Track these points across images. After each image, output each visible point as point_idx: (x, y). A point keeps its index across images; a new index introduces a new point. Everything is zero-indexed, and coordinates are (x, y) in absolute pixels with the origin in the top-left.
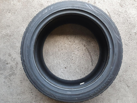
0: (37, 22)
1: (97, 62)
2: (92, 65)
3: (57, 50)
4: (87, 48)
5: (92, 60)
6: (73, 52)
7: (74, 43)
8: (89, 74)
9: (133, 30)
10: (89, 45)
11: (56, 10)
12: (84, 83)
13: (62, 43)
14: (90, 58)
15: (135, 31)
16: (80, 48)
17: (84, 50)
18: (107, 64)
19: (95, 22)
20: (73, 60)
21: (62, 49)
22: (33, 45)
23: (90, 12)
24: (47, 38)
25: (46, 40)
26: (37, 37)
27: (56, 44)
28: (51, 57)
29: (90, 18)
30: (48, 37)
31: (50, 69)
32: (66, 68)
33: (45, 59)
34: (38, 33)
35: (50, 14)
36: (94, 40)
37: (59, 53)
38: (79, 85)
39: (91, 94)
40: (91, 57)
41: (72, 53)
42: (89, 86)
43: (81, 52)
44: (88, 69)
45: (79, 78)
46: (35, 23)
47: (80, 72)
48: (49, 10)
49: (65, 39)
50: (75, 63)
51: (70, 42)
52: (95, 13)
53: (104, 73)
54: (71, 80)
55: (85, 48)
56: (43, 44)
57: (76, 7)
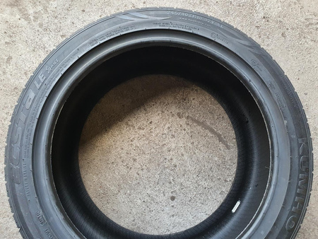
0: (24, 137)
1: (232, 134)
2: (228, 147)
3: (124, 171)
4: (188, 117)
5: (219, 136)
6: (165, 149)
7: (153, 126)
8: (237, 173)
9: (255, 15)
10: (188, 109)
11: (55, 76)
12: (238, 203)
13: (126, 145)
14: (210, 134)
15: (262, 15)
16: (173, 129)
17: (185, 126)
18: (268, 123)
19: (170, 43)
20: (175, 166)
21: (135, 160)
22: (54, 203)
23: (144, 29)
24: (79, 159)
25: (81, 163)
26: (50, 176)
27: (112, 158)
28: (121, 197)
29: (154, 42)
30: (80, 155)
31: (138, 227)
32: (173, 198)
33: (109, 211)
34: (48, 164)
35: (47, 95)
36: (193, 90)
37: (133, 173)
38: (232, 215)
39: (289, 224)
40: (212, 131)
41: (162, 152)
42: (266, 205)
43: (181, 136)
44: (224, 163)
45: (221, 199)
46: (21, 145)
47: (212, 184)
48: (38, 86)
49: (125, 130)
50: (187, 169)
51: (141, 131)
52: (155, 23)
53: (276, 148)
54: (205, 217)
55: (184, 120)
56: (81, 181)
57: (102, 37)
